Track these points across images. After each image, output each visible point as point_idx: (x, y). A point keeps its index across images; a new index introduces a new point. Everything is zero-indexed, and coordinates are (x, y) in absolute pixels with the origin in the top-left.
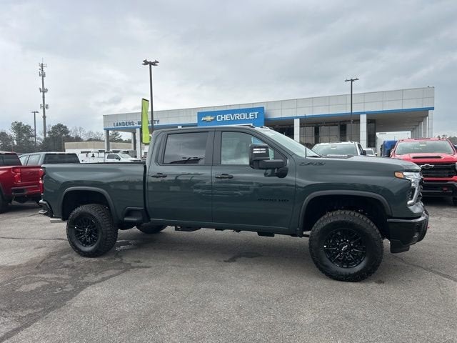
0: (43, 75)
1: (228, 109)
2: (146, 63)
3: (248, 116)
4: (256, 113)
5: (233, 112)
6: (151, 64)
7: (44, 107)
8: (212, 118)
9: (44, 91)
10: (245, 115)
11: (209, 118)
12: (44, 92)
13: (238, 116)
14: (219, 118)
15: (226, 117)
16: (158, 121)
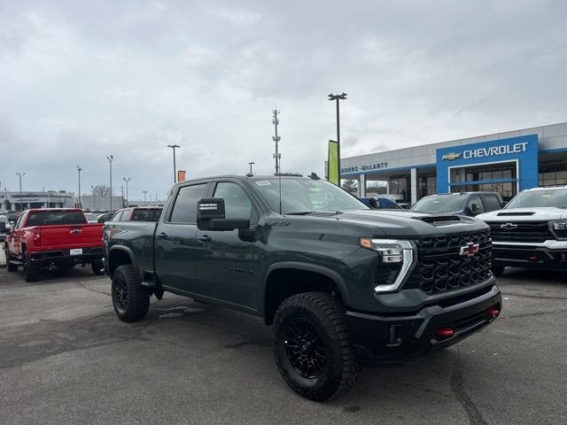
0: (276, 123)
1: (481, 141)
2: (332, 97)
3: (511, 149)
4: (524, 144)
5: (487, 145)
6: (338, 98)
7: (277, 156)
8: (457, 155)
9: (277, 139)
10: (507, 149)
11: (453, 156)
12: (277, 141)
13: (496, 150)
14: (467, 154)
15: (477, 153)
16: (386, 164)
